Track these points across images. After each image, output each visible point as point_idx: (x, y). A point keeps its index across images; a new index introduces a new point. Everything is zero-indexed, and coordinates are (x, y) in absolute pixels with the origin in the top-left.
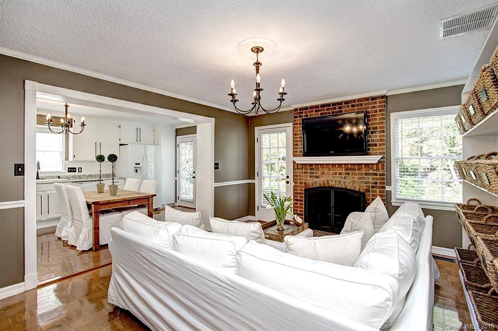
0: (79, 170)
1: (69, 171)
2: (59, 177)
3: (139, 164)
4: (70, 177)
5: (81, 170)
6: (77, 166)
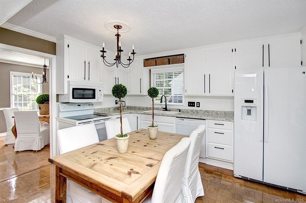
0: (197, 105)
1: (189, 106)
2: (180, 111)
3: (251, 101)
4: (189, 111)
5: (199, 105)
6: (195, 101)
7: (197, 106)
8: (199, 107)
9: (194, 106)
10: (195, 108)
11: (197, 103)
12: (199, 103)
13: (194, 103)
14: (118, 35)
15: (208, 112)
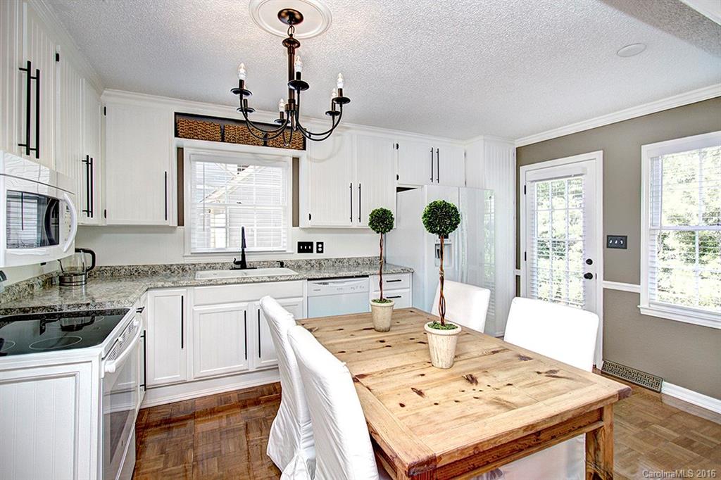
0: (318, 247)
1: (300, 251)
2: (282, 265)
4: (300, 263)
5: (322, 247)
6: (314, 238)
7: (318, 252)
8: (322, 252)
9: (311, 251)
10: (314, 256)
11: (318, 243)
12: (322, 243)
13: (311, 244)
14: (291, 44)
15: (341, 261)
